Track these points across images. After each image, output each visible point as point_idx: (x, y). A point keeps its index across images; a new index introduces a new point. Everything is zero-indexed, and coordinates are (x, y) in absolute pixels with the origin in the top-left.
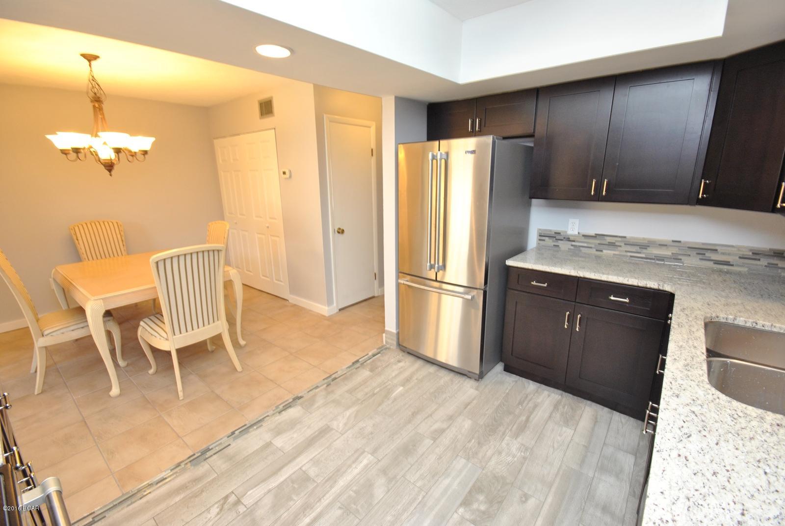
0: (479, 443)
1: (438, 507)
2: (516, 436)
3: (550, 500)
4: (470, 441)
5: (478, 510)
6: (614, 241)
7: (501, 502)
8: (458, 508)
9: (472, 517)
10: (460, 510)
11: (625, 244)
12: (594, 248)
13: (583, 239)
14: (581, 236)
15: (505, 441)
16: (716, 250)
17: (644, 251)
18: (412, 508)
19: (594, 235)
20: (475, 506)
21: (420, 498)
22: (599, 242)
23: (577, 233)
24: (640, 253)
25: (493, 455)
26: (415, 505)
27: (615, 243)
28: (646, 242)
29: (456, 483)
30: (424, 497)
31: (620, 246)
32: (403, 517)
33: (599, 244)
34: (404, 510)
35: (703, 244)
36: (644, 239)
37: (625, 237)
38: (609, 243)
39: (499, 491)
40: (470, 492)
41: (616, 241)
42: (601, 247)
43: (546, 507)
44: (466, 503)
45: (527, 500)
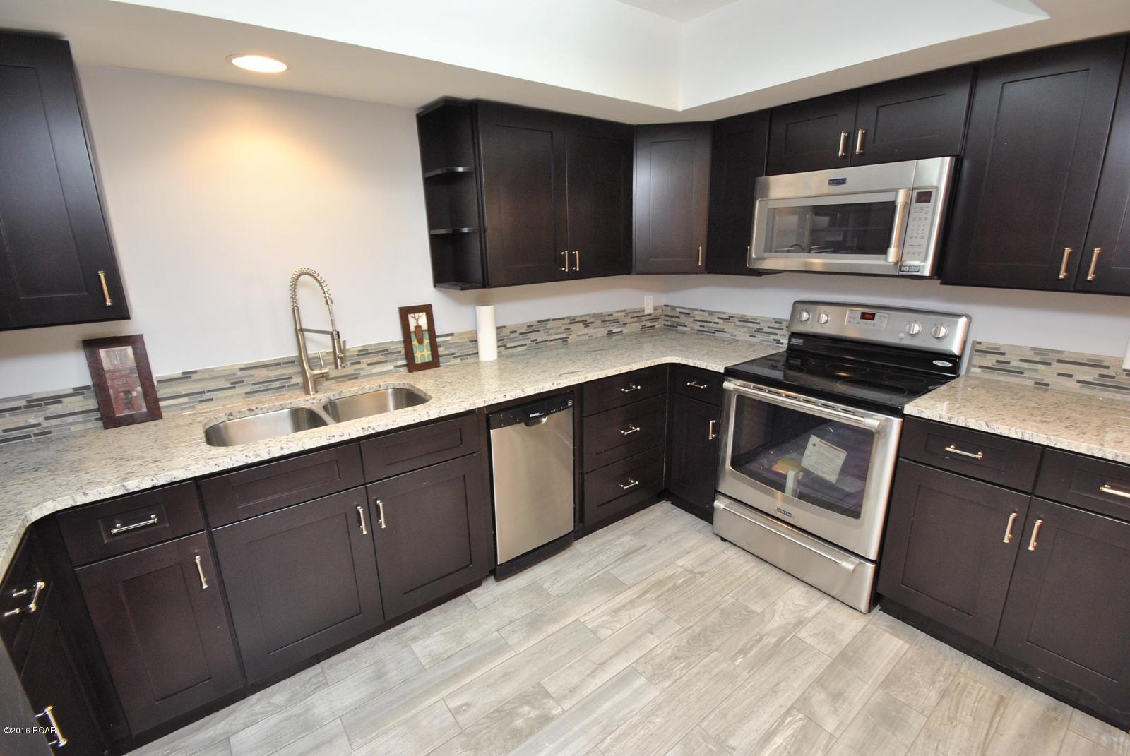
1: (586, 722)
5: (534, 708)
7: (499, 710)
8: (560, 715)
9: (546, 700)
10: (557, 712)
18: (624, 727)
20: (534, 713)
21: (608, 740)
26: (617, 732)
30: (602, 741)
32: (638, 717)
34: (635, 726)
39: (487, 727)
40: (531, 733)
44: (545, 719)
45: (462, 706)
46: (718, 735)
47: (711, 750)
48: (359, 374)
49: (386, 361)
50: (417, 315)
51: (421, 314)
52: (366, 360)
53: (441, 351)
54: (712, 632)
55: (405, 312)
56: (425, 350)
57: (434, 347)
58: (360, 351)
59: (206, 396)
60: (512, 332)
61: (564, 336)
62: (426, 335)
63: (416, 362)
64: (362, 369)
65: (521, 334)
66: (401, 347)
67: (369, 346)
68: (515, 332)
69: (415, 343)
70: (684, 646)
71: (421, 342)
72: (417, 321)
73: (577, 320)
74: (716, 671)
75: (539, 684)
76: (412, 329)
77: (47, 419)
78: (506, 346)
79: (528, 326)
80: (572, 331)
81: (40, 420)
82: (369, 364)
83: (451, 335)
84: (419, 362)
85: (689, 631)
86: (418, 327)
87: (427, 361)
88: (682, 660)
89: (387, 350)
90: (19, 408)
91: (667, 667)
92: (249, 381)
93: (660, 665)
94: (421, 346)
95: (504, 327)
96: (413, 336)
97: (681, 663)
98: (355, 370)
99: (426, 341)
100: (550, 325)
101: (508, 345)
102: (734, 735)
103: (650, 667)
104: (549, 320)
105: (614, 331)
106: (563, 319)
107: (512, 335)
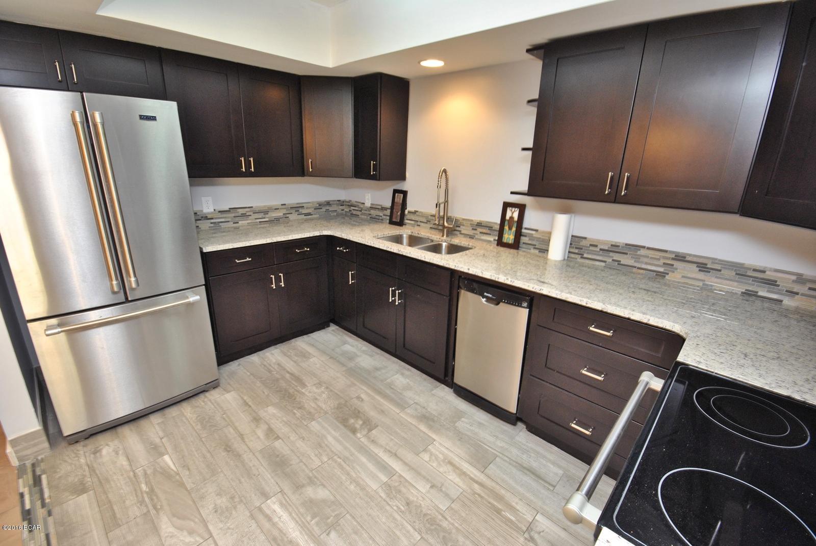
0: (300, 408)
1: (352, 449)
2: (304, 385)
3: (365, 388)
4: (294, 414)
5: (361, 425)
6: (245, 212)
7: (359, 412)
8: (357, 437)
9: (366, 430)
10: (358, 435)
11: (254, 213)
12: (232, 221)
13: (220, 215)
14: (217, 212)
15: (307, 393)
16: (303, 207)
17: (267, 216)
18: (348, 468)
19: (228, 209)
20: (358, 426)
21: (339, 460)
22: (233, 215)
23: (213, 211)
24: (264, 218)
25: (316, 403)
26: (345, 465)
27: (246, 214)
28: (267, 208)
29: (333, 432)
30: (339, 457)
31: (250, 215)
32: (354, 475)
33: (234, 217)
34: (348, 474)
35: (298, 204)
36: (265, 206)
37: (252, 207)
38: (242, 214)
39: (349, 409)
40: (345, 426)
41: (247, 212)
42: (237, 219)
43: (369, 391)
44: (354, 431)
45: (361, 398)
46: (339, 525)
47: (329, 518)
48: (475, 236)
49: (490, 234)
50: (513, 209)
51: (516, 209)
52: (480, 230)
53: (524, 239)
54: (444, 537)
55: (506, 205)
56: (512, 235)
57: (519, 234)
58: (478, 223)
59: (419, 223)
60: (591, 245)
61: (661, 270)
62: (515, 225)
63: (503, 241)
64: (477, 234)
65: (601, 250)
66: (497, 227)
67: (483, 221)
68: (596, 246)
69: (506, 228)
70: (421, 511)
71: (510, 228)
72: (513, 213)
73: (688, 258)
74: (398, 533)
75: (377, 426)
76: (508, 217)
77: (384, 215)
78: (583, 255)
79: (612, 245)
80: (676, 269)
81: (381, 215)
82: (481, 233)
83: (537, 231)
84: (505, 241)
85: (440, 517)
86: (512, 218)
87: (510, 242)
88: (407, 507)
89: (492, 227)
90: (378, 209)
91: (398, 495)
92: (433, 222)
93: (400, 491)
94: (510, 231)
95: (585, 238)
96: (506, 223)
97: (403, 506)
98: (474, 233)
99: (514, 229)
100: (642, 252)
101: (585, 255)
102: (339, 537)
103: (397, 484)
104: (644, 247)
105: (761, 293)
106: (666, 251)
107: (592, 248)
